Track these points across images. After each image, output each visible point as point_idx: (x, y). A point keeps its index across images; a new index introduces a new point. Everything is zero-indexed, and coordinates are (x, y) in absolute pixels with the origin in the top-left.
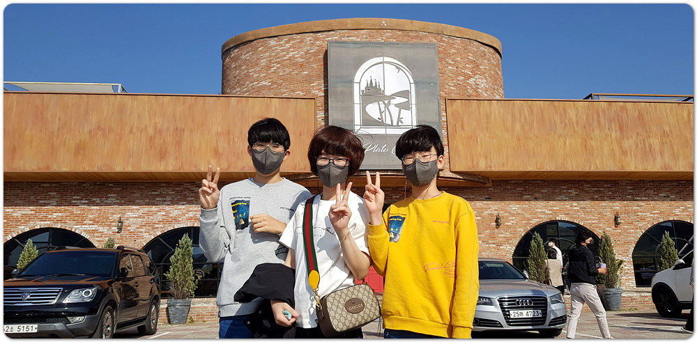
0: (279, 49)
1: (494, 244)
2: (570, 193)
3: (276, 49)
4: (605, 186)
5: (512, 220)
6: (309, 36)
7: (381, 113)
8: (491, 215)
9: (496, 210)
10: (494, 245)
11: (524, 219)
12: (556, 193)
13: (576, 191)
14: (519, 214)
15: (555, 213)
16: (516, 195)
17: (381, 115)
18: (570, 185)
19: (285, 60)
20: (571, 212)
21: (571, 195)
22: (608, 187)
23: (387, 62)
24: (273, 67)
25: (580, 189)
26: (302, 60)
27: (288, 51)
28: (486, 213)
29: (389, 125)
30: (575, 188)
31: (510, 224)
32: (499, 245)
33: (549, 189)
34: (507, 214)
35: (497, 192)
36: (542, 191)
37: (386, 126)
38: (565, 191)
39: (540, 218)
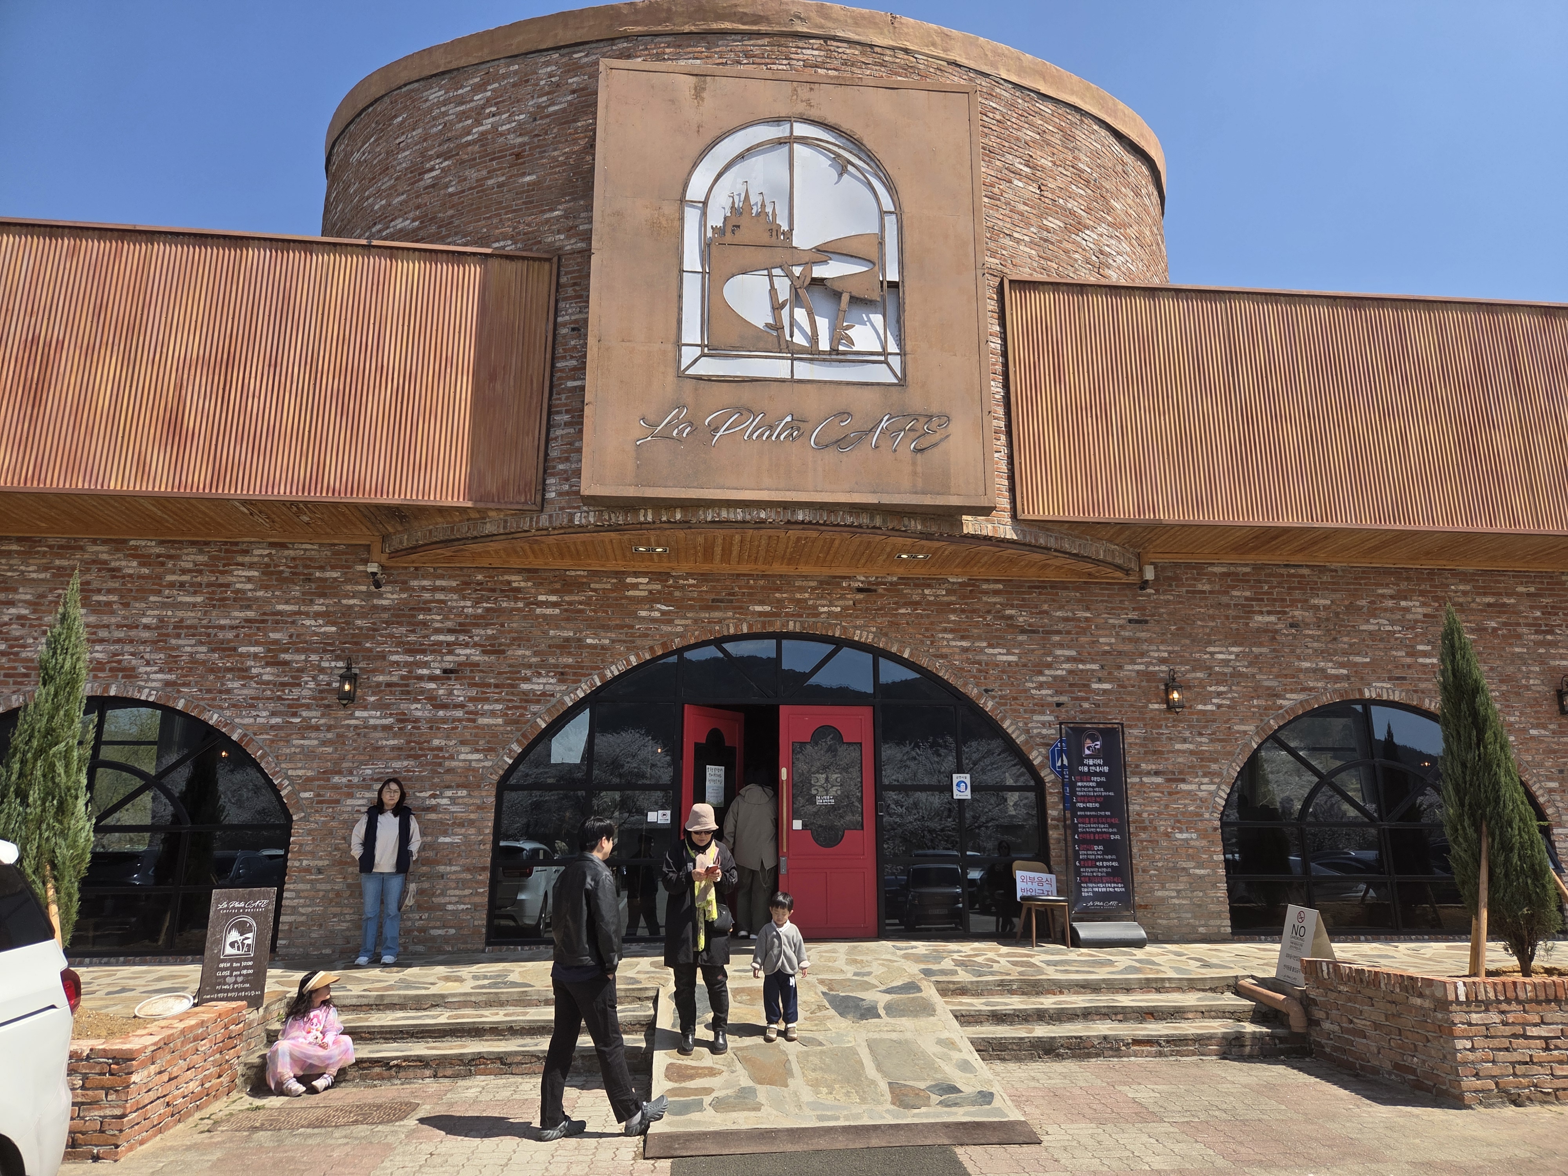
0: (454, 110)
1: (1157, 773)
2: (1407, 610)
3: (445, 114)
4: (1520, 589)
5: (1219, 694)
6: (547, 64)
7: (777, 307)
8: (1148, 676)
9: (1163, 661)
10: (1159, 780)
11: (1257, 691)
12: (1360, 608)
13: (1423, 604)
14: (1241, 675)
15: (1359, 673)
16: (1231, 612)
17: (777, 317)
18: (1404, 585)
19: (469, 144)
20: (1410, 674)
21: (1409, 616)
22: (1529, 595)
23: (804, 141)
24: (432, 169)
25: (1436, 599)
26: (519, 140)
27: (478, 115)
28: (1131, 669)
29: (802, 350)
30: (1422, 593)
31: (1209, 707)
32: (1175, 777)
33: (1337, 596)
34: (1200, 675)
35: (1168, 602)
36: (1315, 601)
37: (794, 353)
38: (1390, 603)
39: (1311, 689)
